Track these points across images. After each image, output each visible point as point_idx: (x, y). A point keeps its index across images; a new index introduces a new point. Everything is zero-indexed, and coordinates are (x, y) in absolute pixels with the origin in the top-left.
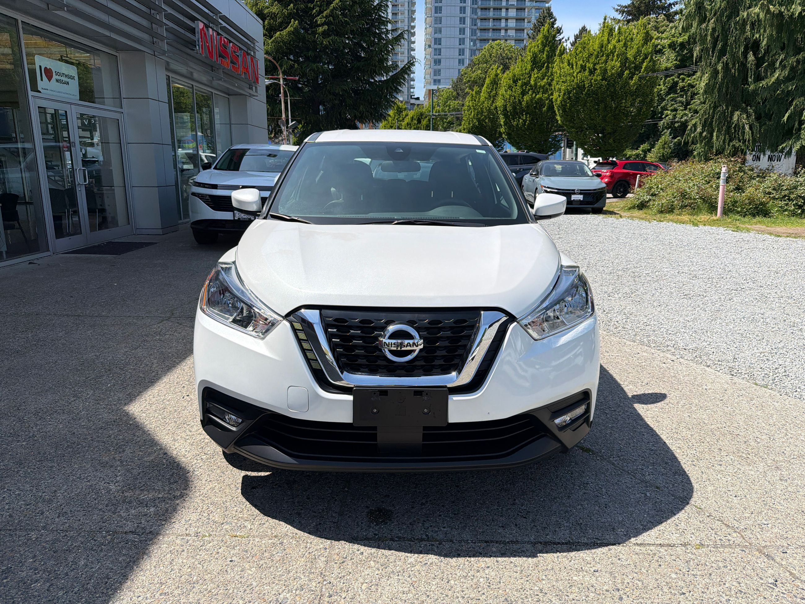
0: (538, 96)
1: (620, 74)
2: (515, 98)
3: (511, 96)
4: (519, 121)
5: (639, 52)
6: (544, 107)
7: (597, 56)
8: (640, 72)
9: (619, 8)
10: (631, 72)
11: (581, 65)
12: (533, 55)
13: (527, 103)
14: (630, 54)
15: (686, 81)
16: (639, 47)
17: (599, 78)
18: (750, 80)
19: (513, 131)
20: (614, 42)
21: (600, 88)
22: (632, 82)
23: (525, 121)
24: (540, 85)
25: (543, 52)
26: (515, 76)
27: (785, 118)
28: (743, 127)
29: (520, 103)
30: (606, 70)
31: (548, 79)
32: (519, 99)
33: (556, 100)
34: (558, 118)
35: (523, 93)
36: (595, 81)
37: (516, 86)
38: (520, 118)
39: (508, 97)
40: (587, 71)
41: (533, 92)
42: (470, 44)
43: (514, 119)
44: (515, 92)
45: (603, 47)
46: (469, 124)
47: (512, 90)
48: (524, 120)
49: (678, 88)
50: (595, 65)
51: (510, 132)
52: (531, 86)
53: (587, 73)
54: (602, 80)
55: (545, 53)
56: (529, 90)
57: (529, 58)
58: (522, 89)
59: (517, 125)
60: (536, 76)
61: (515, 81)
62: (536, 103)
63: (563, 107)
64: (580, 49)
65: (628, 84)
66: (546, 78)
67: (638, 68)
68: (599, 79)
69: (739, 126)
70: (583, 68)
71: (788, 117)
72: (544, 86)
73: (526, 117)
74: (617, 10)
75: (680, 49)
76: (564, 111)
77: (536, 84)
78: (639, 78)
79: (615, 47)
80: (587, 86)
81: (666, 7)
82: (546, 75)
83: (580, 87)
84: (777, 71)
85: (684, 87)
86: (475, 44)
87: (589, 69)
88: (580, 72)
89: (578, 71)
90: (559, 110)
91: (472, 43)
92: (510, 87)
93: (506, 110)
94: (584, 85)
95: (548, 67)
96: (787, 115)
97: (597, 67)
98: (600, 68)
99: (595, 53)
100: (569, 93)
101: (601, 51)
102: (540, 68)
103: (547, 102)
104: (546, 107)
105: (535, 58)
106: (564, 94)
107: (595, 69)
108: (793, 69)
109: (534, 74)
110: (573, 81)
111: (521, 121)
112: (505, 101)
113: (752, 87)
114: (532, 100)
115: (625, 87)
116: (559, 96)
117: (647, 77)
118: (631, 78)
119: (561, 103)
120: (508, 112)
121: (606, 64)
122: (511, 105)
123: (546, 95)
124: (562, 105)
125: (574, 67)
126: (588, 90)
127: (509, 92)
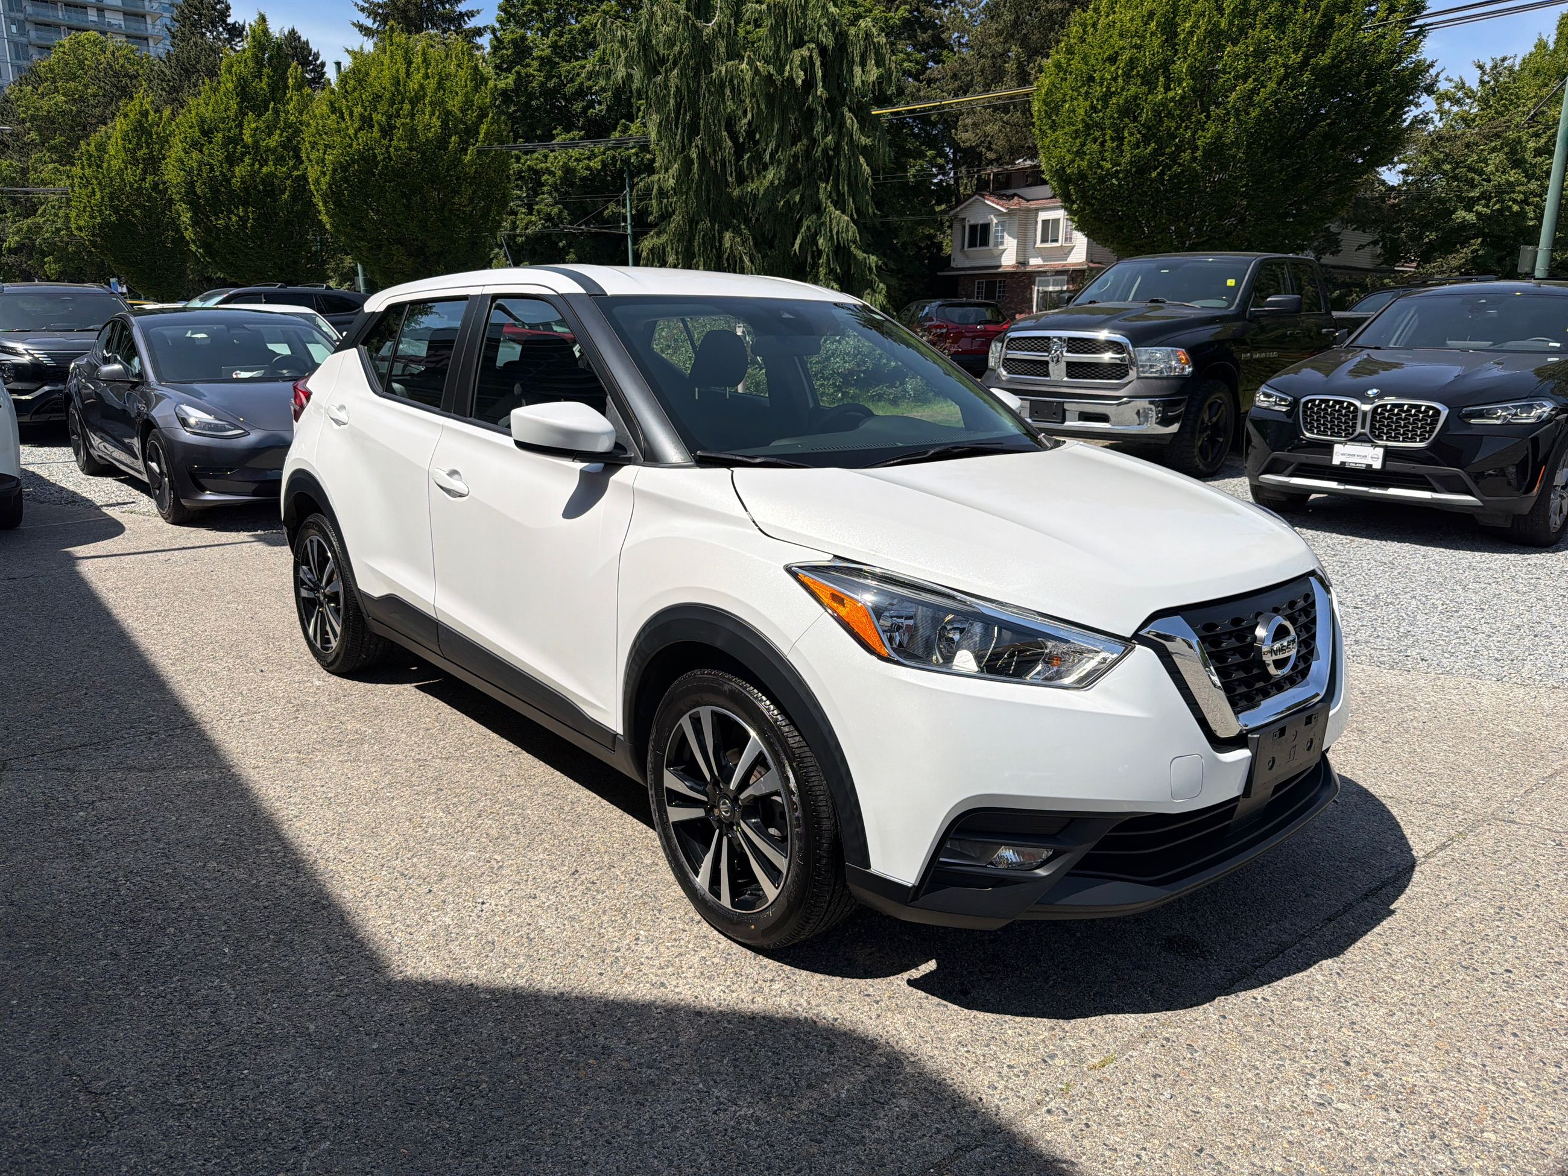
0: (264, 170)
1: (442, 142)
2: (212, 169)
3: (201, 164)
4: (230, 219)
5: (468, 103)
6: (284, 193)
7: (392, 103)
8: (477, 141)
9: (366, 5)
10: (462, 141)
11: (362, 116)
12: (238, 80)
13: (243, 182)
14: (454, 104)
15: (522, 161)
16: (467, 93)
17: (404, 145)
18: (730, 179)
19: (218, 239)
20: (418, 77)
21: (407, 165)
22: (467, 159)
23: (243, 220)
24: (267, 146)
25: (260, 77)
26: (203, 122)
27: (797, 246)
28: (741, 259)
29: (228, 181)
30: (413, 130)
31: (281, 135)
32: (221, 172)
33: (317, 182)
34: (325, 218)
35: (231, 160)
36: (396, 150)
37: (210, 142)
38: (233, 213)
39: (195, 165)
40: (376, 129)
41: (254, 160)
42: (8, 29)
43: (216, 214)
44: (210, 155)
45: (399, 84)
46: (92, 217)
47: (201, 151)
48: (241, 218)
49: (511, 172)
50: (390, 117)
51: (210, 240)
52: (246, 146)
53: (376, 133)
54: (411, 149)
55: (265, 80)
56: (243, 155)
57: (230, 85)
58: (228, 151)
59: (227, 227)
60: (253, 126)
61: (207, 133)
62: (263, 181)
63: (334, 195)
64: (352, 82)
65: (460, 161)
66: (278, 131)
67: (471, 132)
68: (403, 147)
69: (735, 257)
70: (367, 122)
71: (801, 244)
72: (276, 148)
73: (246, 212)
74: (363, 9)
75: (504, 102)
76: (338, 204)
77: (256, 143)
78: (478, 151)
79: (422, 86)
80: (380, 158)
81: (454, 19)
82: (276, 128)
83: (367, 159)
84: (771, 168)
85: (520, 171)
86: (22, 31)
87: (380, 124)
88: (360, 129)
89: (356, 125)
90: (325, 203)
91: (14, 28)
92: (196, 145)
93: (195, 193)
94: (375, 156)
95: (276, 111)
96: (798, 242)
97: (398, 122)
98: (403, 124)
99: (388, 95)
100: (345, 169)
101: (398, 90)
102: (259, 110)
103: (288, 182)
104: (287, 193)
105: (243, 88)
106: (334, 171)
107: (393, 127)
108: (791, 168)
109: (249, 122)
110: (350, 146)
111: (234, 218)
112: (189, 172)
113: (736, 193)
114: (253, 175)
115: (456, 166)
116: (324, 174)
117: (491, 151)
118: (465, 150)
119: (330, 187)
120: (199, 198)
121: (412, 119)
122: (204, 183)
123: (284, 169)
124: (332, 192)
125: (347, 117)
126: (385, 167)
127: (195, 154)
